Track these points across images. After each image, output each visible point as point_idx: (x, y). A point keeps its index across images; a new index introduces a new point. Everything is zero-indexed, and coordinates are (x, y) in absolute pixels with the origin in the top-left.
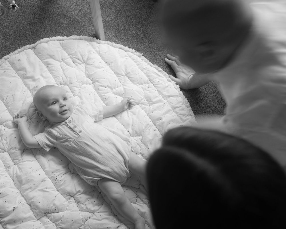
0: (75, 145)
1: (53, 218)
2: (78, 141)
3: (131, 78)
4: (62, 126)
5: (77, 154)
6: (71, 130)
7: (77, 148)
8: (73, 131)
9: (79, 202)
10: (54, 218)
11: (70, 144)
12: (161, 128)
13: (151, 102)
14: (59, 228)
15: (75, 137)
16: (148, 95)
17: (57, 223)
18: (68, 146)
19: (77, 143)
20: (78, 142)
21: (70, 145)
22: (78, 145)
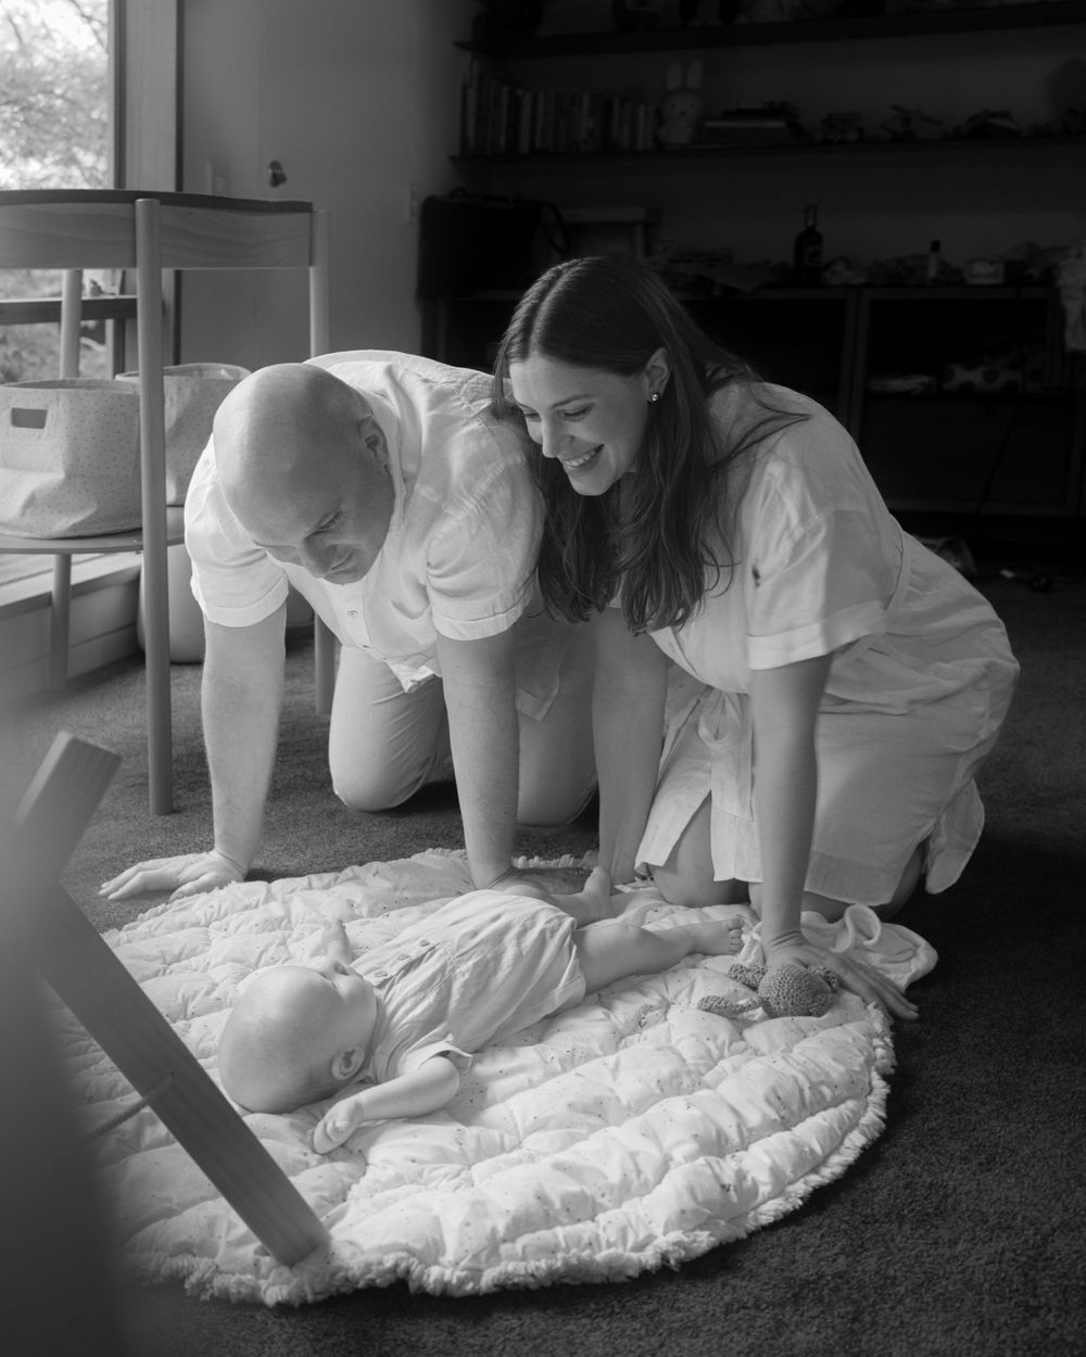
0: (468, 960)
1: (701, 1061)
2: (458, 949)
3: (181, 954)
4: (393, 995)
5: (495, 972)
6: (416, 968)
7: (478, 958)
8: (419, 964)
9: (640, 1023)
10: (701, 1058)
11: (463, 975)
12: (381, 906)
13: (284, 923)
14: (732, 1048)
15: (441, 956)
16: (257, 925)
17: (715, 1053)
18: (466, 985)
19: (461, 955)
20: (460, 952)
21: (467, 976)
22: (469, 954)
